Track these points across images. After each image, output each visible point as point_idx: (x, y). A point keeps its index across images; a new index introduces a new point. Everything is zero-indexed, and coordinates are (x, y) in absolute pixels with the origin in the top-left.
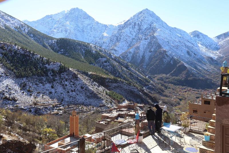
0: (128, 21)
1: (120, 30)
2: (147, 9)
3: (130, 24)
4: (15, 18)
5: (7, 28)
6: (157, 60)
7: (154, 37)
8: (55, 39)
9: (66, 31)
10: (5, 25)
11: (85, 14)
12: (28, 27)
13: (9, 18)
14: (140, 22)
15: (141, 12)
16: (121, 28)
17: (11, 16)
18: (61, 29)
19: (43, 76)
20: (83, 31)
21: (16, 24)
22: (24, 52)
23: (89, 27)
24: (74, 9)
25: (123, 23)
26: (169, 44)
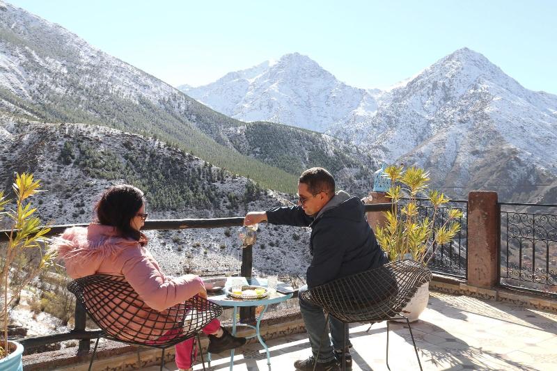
0: (419, 78)
1: (396, 100)
2: (466, 49)
3: (423, 86)
4: (160, 81)
5: (143, 102)
6: (492, 173)
7: (484, 117)
8: (244, 123)
9: (270, 106)
10: (140, 97)
11: (315, 66)
12: (187, 98)
13: (149, 82)
14: (446, 81)
15: (450, 58)
16: (399, 96)
17: (152, 77)
18: (258, 101)
19: (207, 207)
20: (309, 106)
21: (162, 94)
22: (172, 154)
23: (322, 96)
24: (289, 57)
25: (404, 84)
26: (526, 134)
